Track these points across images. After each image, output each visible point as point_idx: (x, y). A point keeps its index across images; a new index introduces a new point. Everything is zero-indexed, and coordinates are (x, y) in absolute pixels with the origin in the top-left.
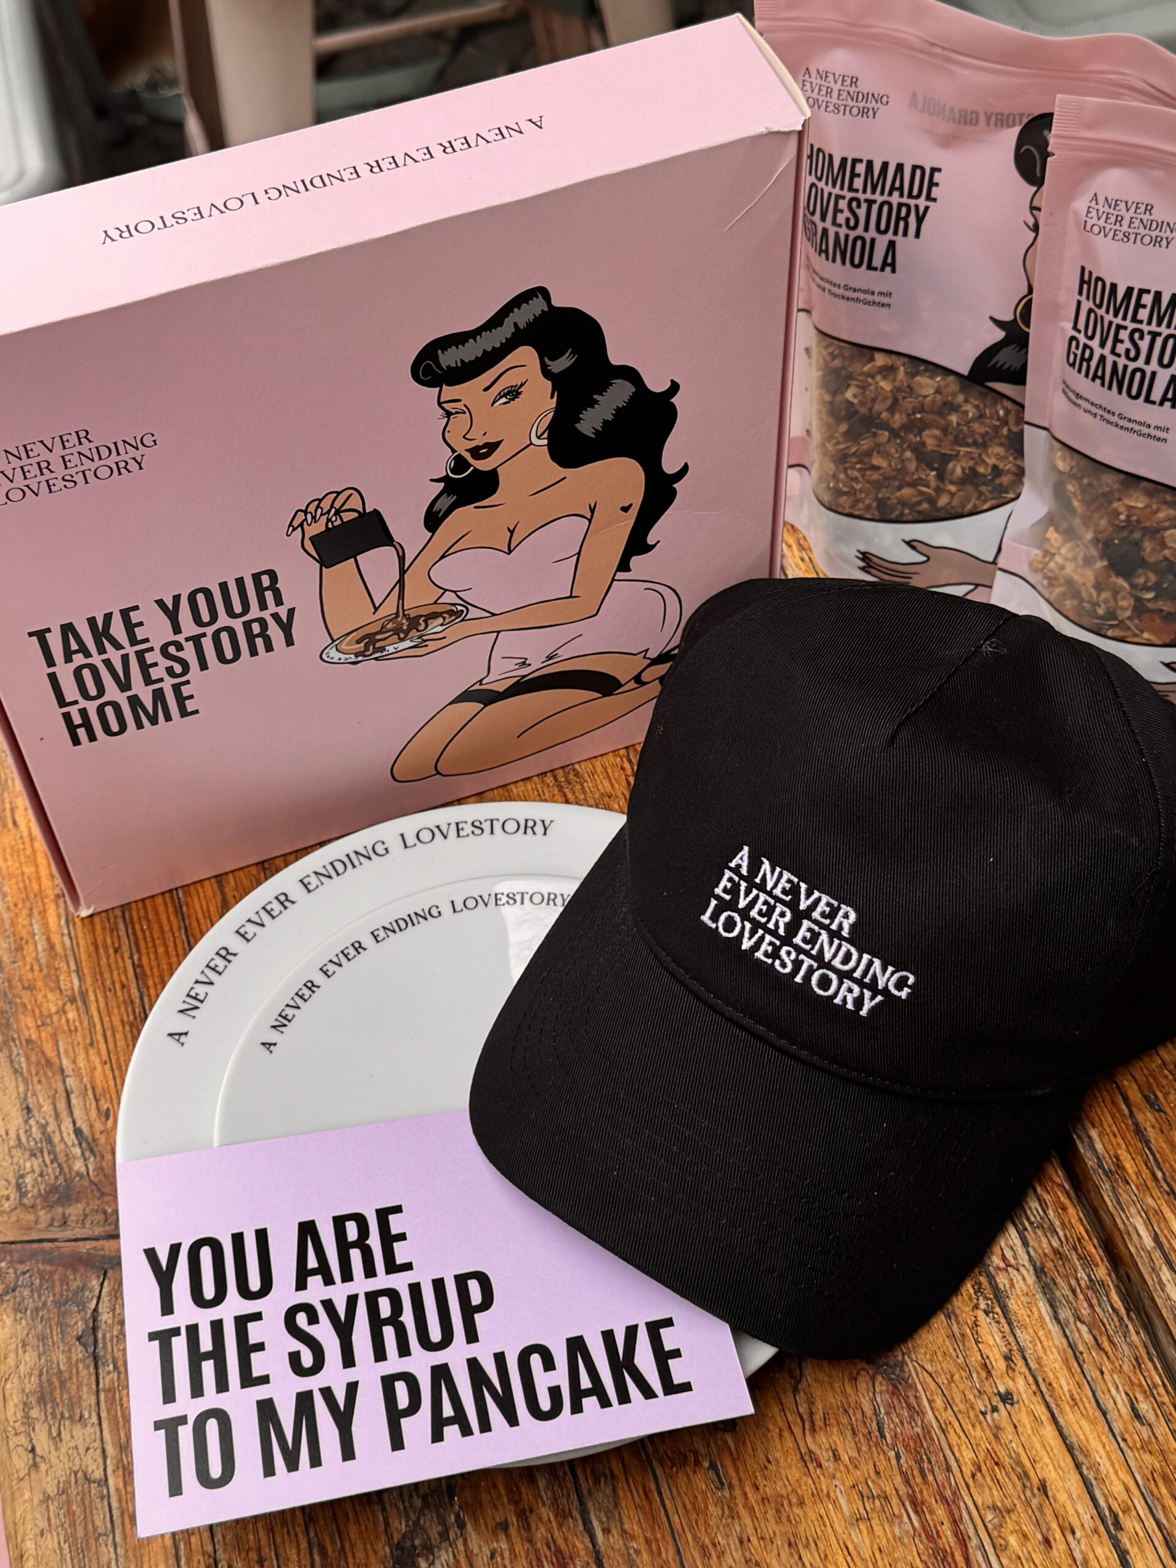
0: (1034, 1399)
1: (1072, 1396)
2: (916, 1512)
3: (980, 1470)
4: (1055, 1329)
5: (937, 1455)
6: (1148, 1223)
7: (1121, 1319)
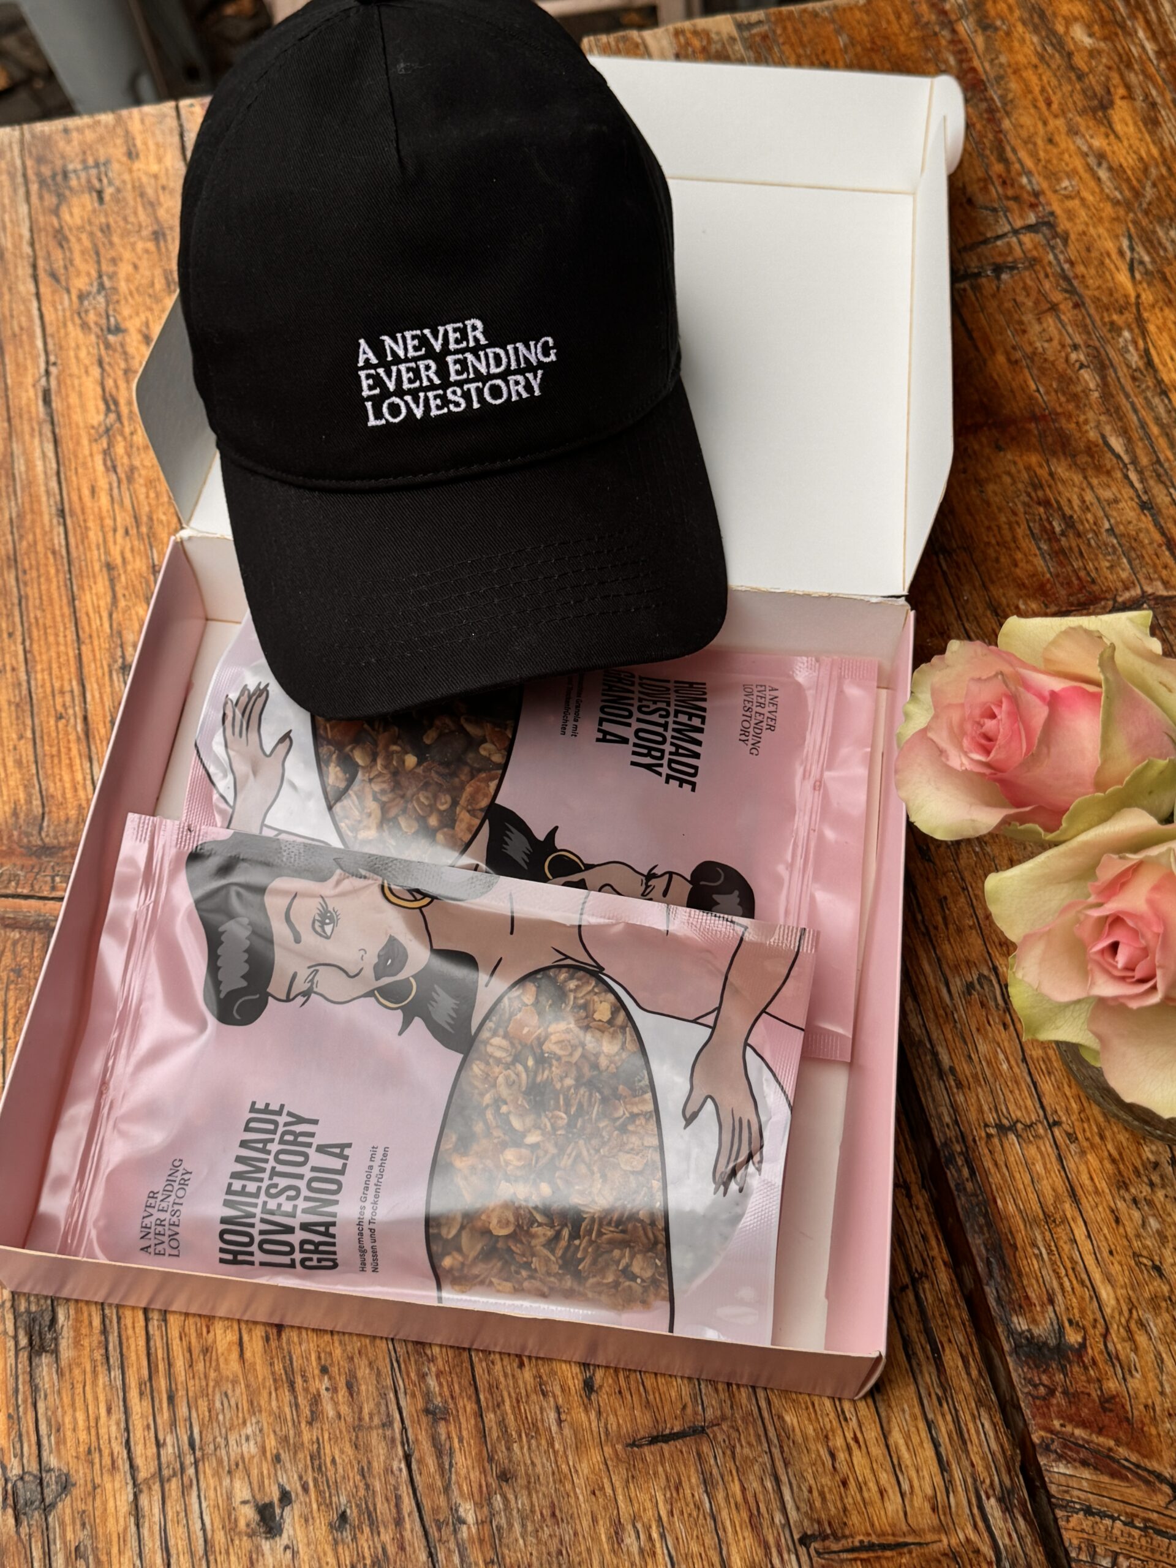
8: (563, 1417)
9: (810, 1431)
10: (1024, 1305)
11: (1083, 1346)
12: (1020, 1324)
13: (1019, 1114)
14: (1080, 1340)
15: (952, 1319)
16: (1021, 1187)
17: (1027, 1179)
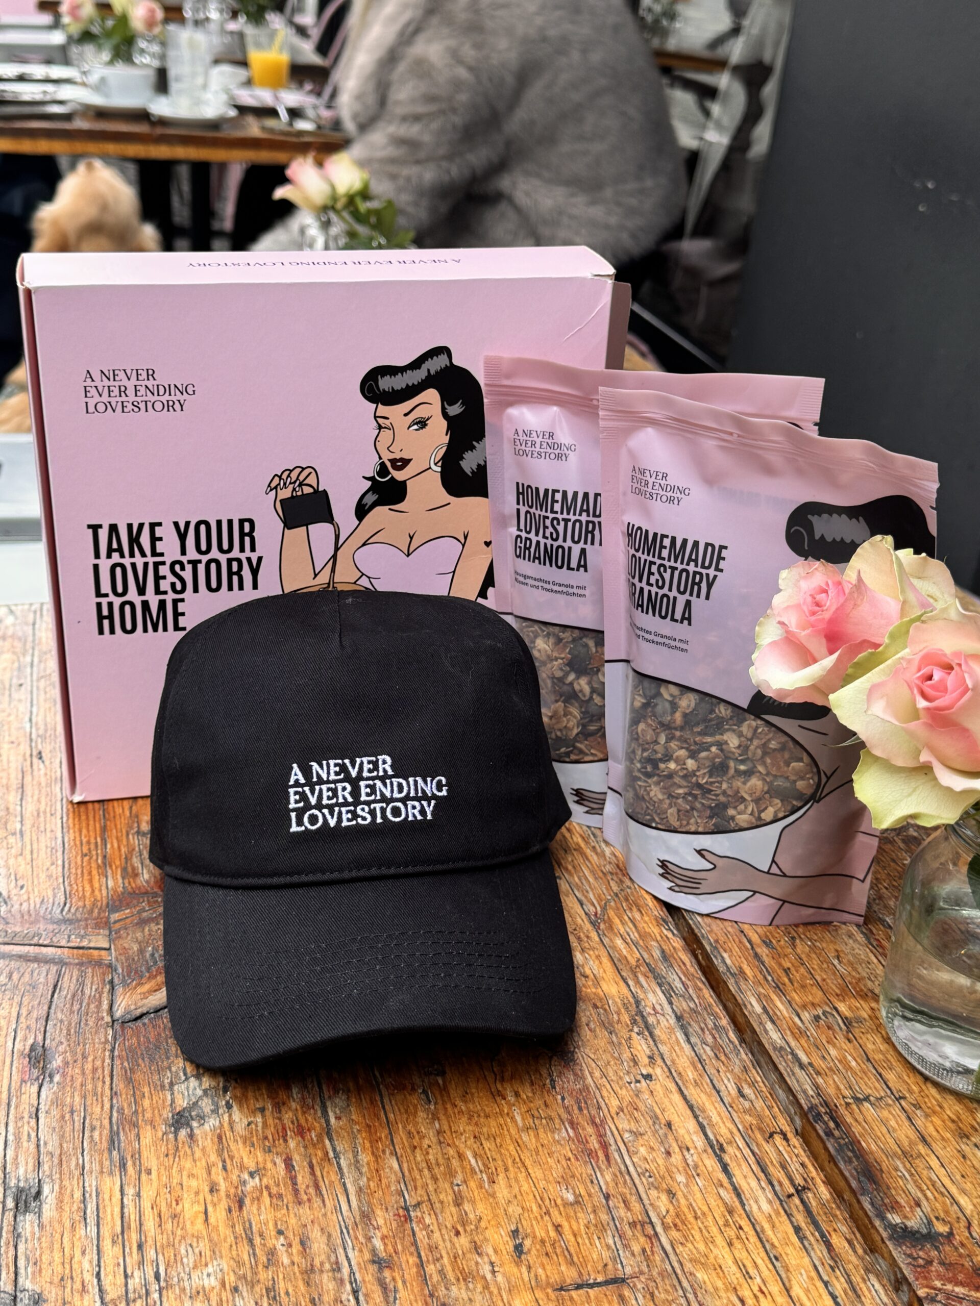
0: (667, 1080)
1: (695, 1081)
2: (573, 1128)
3: (623, 1111)
4: (687, 1047)
5: (592, 1100)
6: (759, 1000)
7: (735, 1047)
8: (496, 1269)
9: (720, 1284)
10: (895, 1207)
11: (951, 1234)
12: (895, 1219)
13: (870, 1091)
14: (947, 1230)
15: (835, 1216)
16: (880, 1134)
17: (884, 1130)
